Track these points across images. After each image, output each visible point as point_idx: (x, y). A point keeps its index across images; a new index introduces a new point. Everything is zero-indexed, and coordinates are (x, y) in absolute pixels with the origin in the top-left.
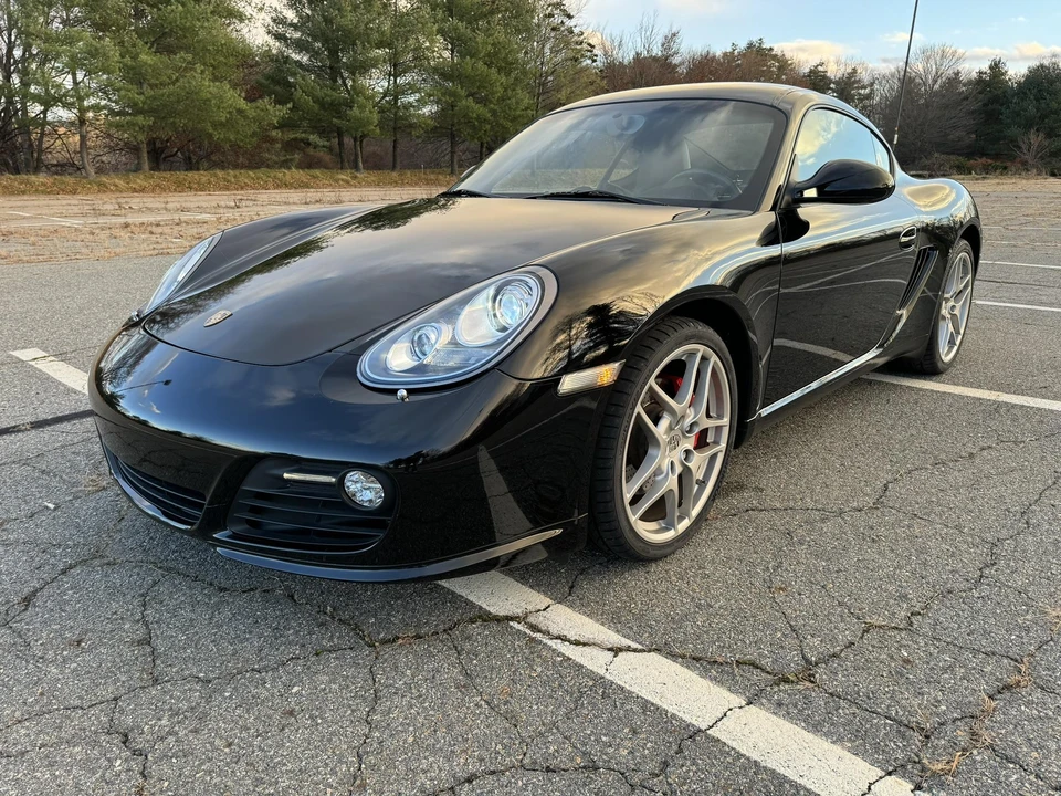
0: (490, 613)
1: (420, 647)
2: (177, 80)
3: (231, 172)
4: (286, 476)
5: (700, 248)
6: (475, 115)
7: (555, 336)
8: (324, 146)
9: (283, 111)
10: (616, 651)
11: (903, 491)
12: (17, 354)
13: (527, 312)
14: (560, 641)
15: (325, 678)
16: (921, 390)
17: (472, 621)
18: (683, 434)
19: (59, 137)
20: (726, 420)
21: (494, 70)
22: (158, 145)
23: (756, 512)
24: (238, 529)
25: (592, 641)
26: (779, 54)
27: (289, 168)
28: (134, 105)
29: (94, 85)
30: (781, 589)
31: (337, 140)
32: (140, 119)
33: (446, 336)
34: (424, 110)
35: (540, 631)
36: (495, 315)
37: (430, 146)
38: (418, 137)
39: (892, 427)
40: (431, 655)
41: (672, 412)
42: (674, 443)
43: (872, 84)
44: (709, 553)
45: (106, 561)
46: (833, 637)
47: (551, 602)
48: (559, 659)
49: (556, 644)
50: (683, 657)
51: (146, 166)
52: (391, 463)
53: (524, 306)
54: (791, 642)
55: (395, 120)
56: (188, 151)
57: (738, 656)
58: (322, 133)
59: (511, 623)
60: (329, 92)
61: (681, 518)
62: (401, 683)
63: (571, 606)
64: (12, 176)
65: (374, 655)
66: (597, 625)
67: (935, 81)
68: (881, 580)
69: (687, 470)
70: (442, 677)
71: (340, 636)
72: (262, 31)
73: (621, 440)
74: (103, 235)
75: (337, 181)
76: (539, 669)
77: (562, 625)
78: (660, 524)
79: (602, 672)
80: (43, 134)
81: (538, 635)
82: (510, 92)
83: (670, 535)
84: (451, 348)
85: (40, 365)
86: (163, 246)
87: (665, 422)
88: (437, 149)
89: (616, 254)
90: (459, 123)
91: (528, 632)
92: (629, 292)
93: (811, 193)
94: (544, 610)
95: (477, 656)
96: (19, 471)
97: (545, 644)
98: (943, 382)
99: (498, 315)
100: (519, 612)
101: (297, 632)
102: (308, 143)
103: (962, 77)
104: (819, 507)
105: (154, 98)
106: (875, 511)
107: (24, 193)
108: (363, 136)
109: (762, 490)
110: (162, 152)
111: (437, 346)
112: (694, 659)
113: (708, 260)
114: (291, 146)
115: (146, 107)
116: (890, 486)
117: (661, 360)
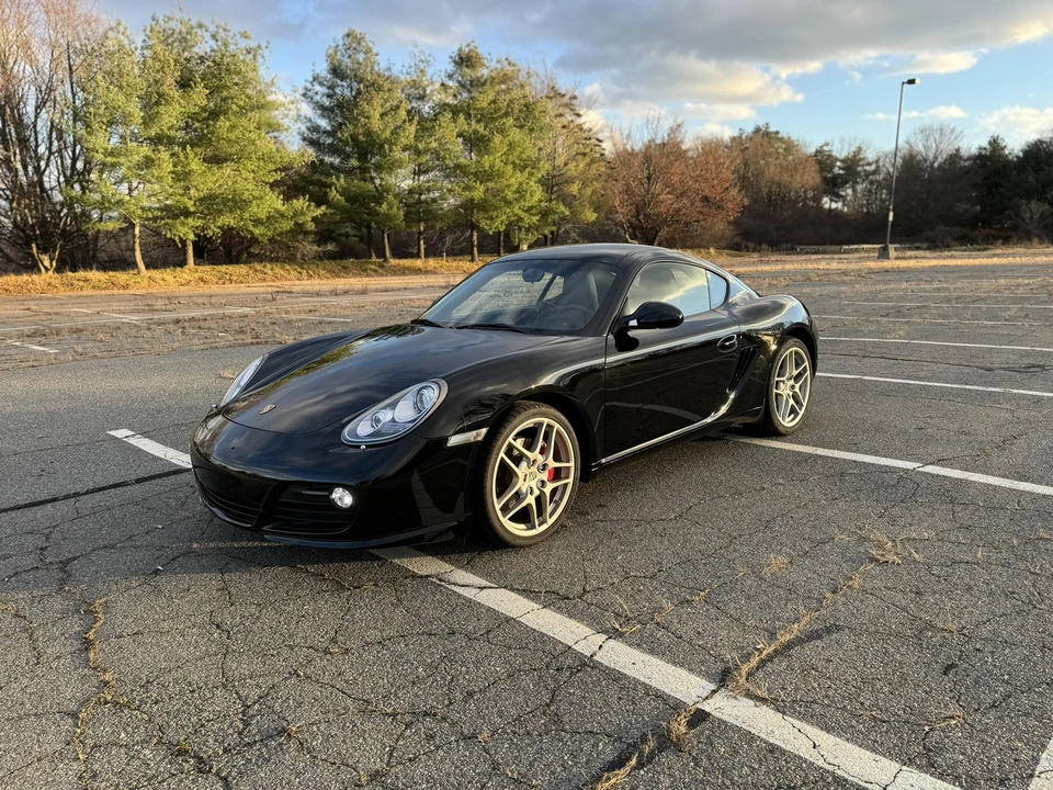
0: (418, 574)
1: (375, 589)
3: (269, 266)
4: (304, 492)
8: (355, 236)
9: (317, 211)
10: (482, 588)
12: (112, 433)
14: (453, 585)
17: (407, 578)
18: (538, 471)
20: (572, 464)
21: (510, 167)
24: (277, 524)
25: (471, 585)
26: (785, 136)
33: (389, 417)
35: (444, 581)
40: (381, 592)
41: (528, 458)
42: (532, 476)
43: (877, 161)
47: (455, 568)
48: (450, 592)
49: (451, 587)
50: (518, 590)
51: (192, 260)
52: (357, 484)
56: (229, 246)
57: (547, 589)
59: (428, 578)
61: (540, 524)
63: (465, 570)
65: (349, 593)
66: (477, 578)
67: (936, 158)
69: (543, 493)
71: (332, 585)
72: (298, 139)
73: (491, 472)
74: (159, 330)
75: (365, 270)
76: (438, 597)
77: (457, 578)
79: (471, 597)
81: (442, 583)
83: (533, 532)
84: (391, 423)
85: (131, 441)
86: (212, 340)
87: (524, 465)
91: (437, 581)
94: (450, 572)
96: (133, 509)
97: (445, 587)
100: (433, 572)
103: (963, 153)
106: (673, 521)
107: (81, 289)
108: (390, 230)
110: (206, 247)
111: (384, 422)
112: (523, 590)
116: (694, 507)
117: (516, 427)
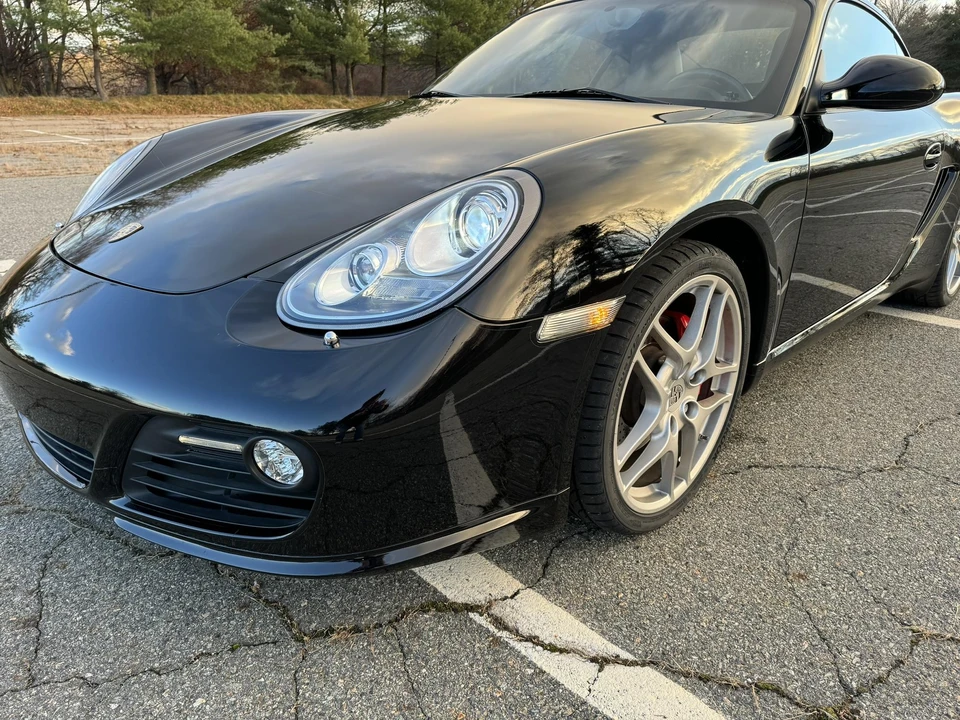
0: (446, 600)
1: (358, 645)
2: (182, 8)
3: (232, 96)
4: (182, 439)
5: (707, 157)
6: (459, 44)
7: (535, 263)
8: (319, 74)
9: (281, 40)
10: (601, 662)
11: (927, 446)
13: (499, 230)
14: (530, 644)
15: (237, 686)
16: (924, 324)
17: (424, 609)
18: (686, 384)
19: (77, 62)
20: (735, 365)
22: (166, 70)
23: (760, 470)
24: (136, 495)
25: (571, 646)
27: (285, 93)
28: (142, 31)
29: (106, 12)
30: (800, 576)
31: (330, 68)
32: (148, 45)
33: (392, 262)
34: (411, 38)
35: (506, 628)
36: (458, 234)
37: (416, 74)
38: (405, 64)
39: (901, 367)
40: (370, 658)
41: (676, 358)
42: (676, 394)
44: (710, 523)
45: (16, 508)
46: (875, 651)
47: (521, 586)
48: (530, 671)
49: (525, 649)
50: (687, 675)
51: (155, 89)
52: (320, 428)
53: (495, 222)
54: (822, 657)
55: (384, 48)
56: (194, 76)
57: (756, 677)
58: (318, 60)
59: (471, 615)
60: (323, 20)
61: (678, 481)
62: (330, 698)
63: (544, 594)
64: (33, 98)
65: (300, 656)
66: (577, 622)
67: (901, 16)
68: (921, 567)
69: (688, 427)
70: (381, 693)
71: (263, 624)
73: (614, 397)
74: (106, 152)
75: (329, 105)
76: (504, 686)
77: (533, 621)
78: (652, 489)
79: (583, 694)
80: (62, 59)
81: (504, 634)
82: (492, 21)
83: (664, 502)
84: (399, 277)
87: (666, 370)
88: (423, 76)
89: (602, 162)
90: (444, 51)
91: (492, 628)
92: (620, 209)
93: (841, 95)
94: (512, 597)
95: (427, 663)
97: (512, 648)
98: (948, 316)
99: (462, 234)
100: (480, 598)
101: (213, 616)
102: (304, 70)
103: (929, 12)
104: (833, 465)
105: (161, 25)
106: (899, 473)
107: (43, 113)
108: (354, 64)
109: (764, 442)
110: (170, 77)
111: (381, 274)
112: (700, 679)
113: (717, 173)
114: (289, 73)
115: (154, 34)
116: (911, 439)
117: (669, 295)
